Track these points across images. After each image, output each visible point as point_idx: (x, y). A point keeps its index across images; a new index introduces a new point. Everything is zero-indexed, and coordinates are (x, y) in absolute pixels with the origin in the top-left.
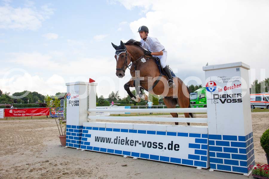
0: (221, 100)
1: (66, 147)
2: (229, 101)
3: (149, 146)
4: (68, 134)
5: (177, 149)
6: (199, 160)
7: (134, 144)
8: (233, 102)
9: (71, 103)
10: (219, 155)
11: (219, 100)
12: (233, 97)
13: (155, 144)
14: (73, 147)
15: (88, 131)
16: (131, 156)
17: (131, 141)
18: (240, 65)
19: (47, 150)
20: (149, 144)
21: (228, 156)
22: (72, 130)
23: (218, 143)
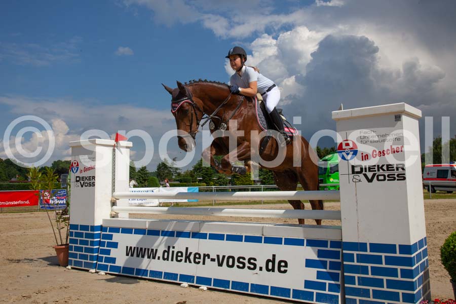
0: (365, 175)
1: (69, 267)
2: (381, 178)
3: (230, 263)
4: (72, 241)
5: (283, 269)
6: (325, 290)
7: (201, 260)
8: (388, 180)
9: (78, 181)
10: (362, 281)
11: (361, 176)
12: (388, 170)
13: (241, 260)
14: (83, 268)
15: (112, 235)
16: (195, 284)
17: (196, 254)
18: (401, 109)
19: (29, 275)
20: (231, 260)
21: (379, 283)
22: (80, 235)
23: (361, 258)
